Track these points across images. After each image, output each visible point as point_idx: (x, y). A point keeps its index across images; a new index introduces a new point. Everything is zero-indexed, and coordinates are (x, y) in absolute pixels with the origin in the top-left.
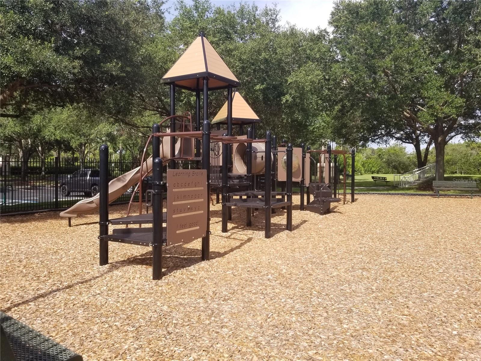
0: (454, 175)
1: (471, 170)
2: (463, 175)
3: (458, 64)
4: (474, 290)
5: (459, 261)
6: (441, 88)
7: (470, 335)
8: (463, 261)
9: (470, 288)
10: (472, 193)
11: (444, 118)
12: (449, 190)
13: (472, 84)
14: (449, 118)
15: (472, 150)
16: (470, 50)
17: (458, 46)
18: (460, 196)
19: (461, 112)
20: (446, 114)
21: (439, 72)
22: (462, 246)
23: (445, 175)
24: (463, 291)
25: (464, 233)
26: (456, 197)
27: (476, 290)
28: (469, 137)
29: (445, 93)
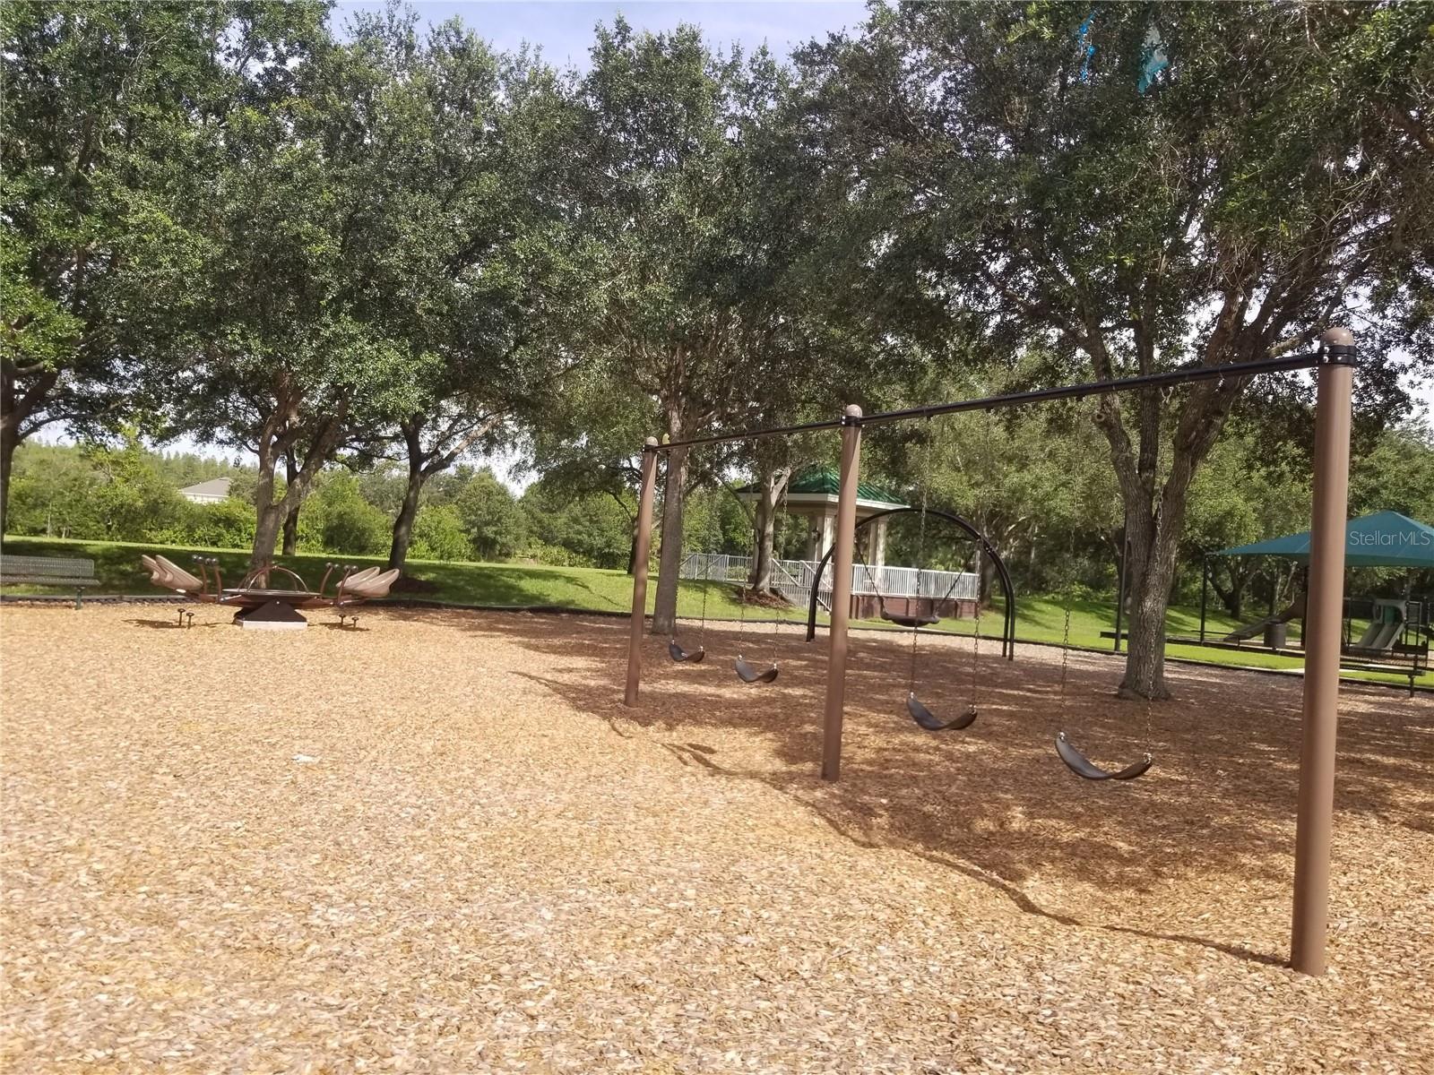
0: (35, 539)
1: (87, 527)
2: (63, 540)
3: (73, 215)
4: (45, 881)
5: (13, 801)
6: (17, 271)
7: (13, 1026)
8: (26, 797)
9: (34, 878)
10: (80, 594)
11: (21, 363)
12: (15, 584)
13: (108, 283)
14: (34, 368)
15: (95, 468)
16: (107, 185)
17: (79, 165)
18: (46, 600)
19: (69, 355)
20: (23, 353)
21: (17, 223)
22: (30, 752)
23: (8, 538)
24: (12, 892)
25: (40, 713)
26: (32, 606)
27: (53, 880)
28: (88, 430)
29: (28, 291)
